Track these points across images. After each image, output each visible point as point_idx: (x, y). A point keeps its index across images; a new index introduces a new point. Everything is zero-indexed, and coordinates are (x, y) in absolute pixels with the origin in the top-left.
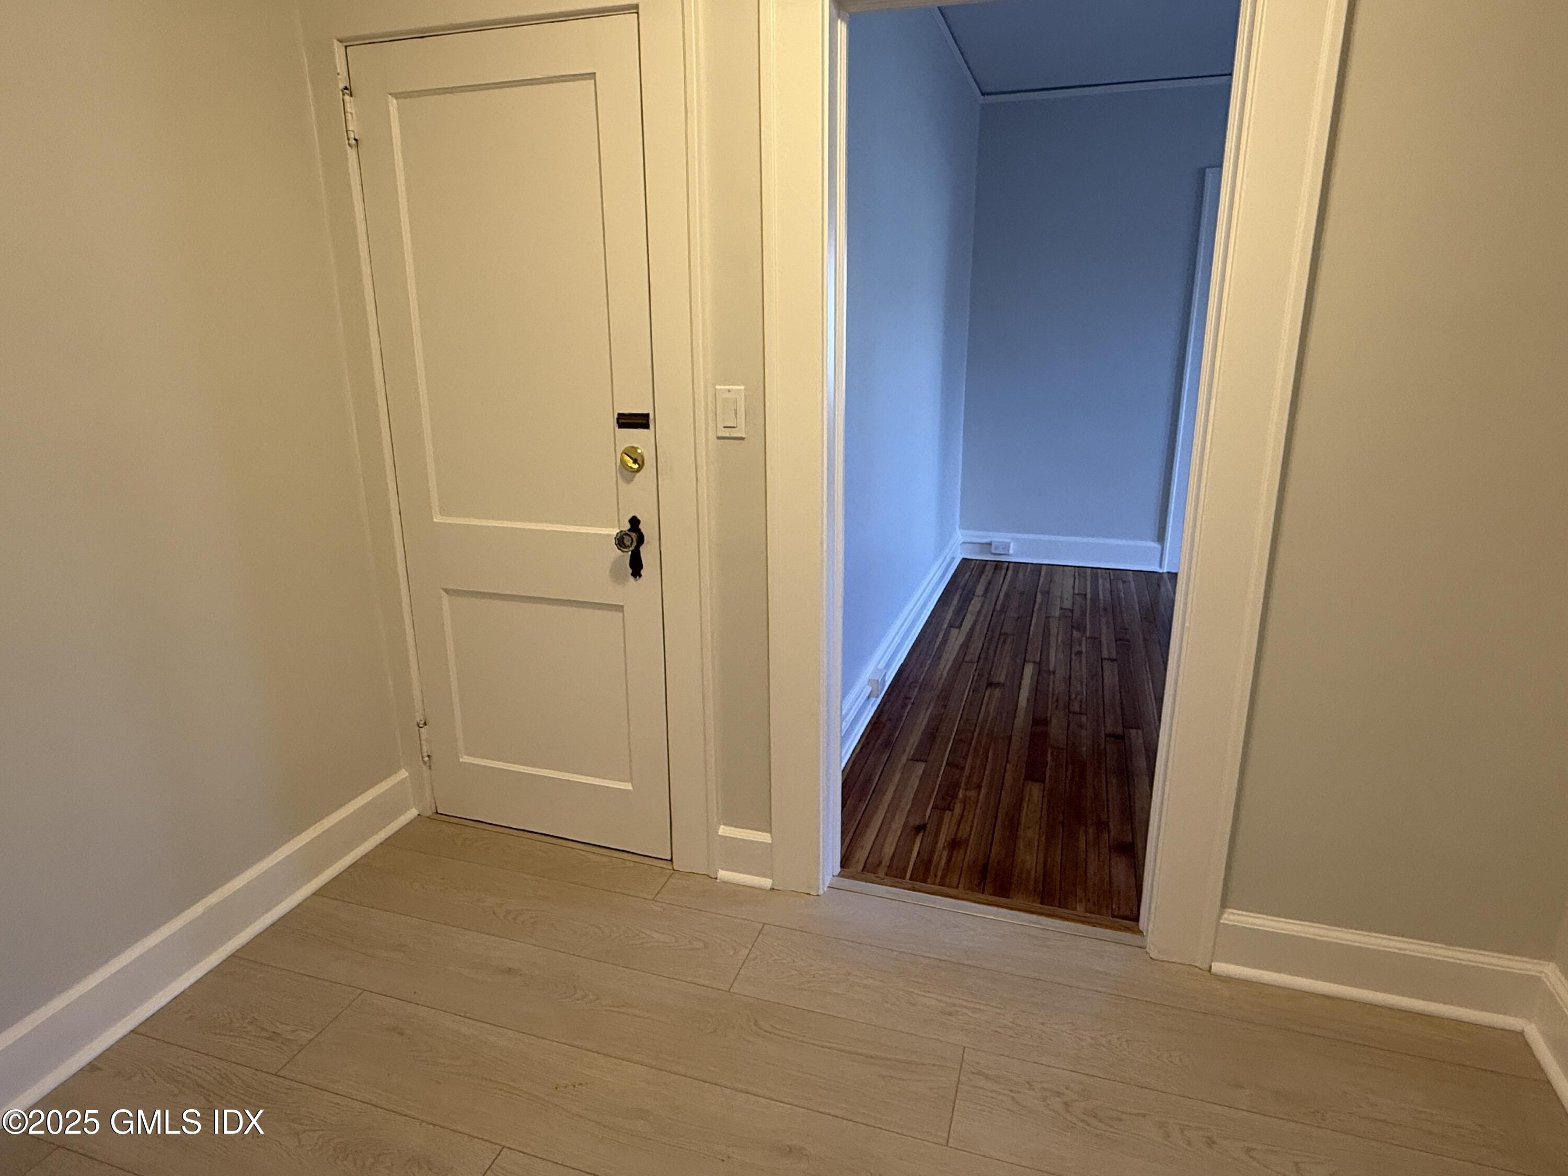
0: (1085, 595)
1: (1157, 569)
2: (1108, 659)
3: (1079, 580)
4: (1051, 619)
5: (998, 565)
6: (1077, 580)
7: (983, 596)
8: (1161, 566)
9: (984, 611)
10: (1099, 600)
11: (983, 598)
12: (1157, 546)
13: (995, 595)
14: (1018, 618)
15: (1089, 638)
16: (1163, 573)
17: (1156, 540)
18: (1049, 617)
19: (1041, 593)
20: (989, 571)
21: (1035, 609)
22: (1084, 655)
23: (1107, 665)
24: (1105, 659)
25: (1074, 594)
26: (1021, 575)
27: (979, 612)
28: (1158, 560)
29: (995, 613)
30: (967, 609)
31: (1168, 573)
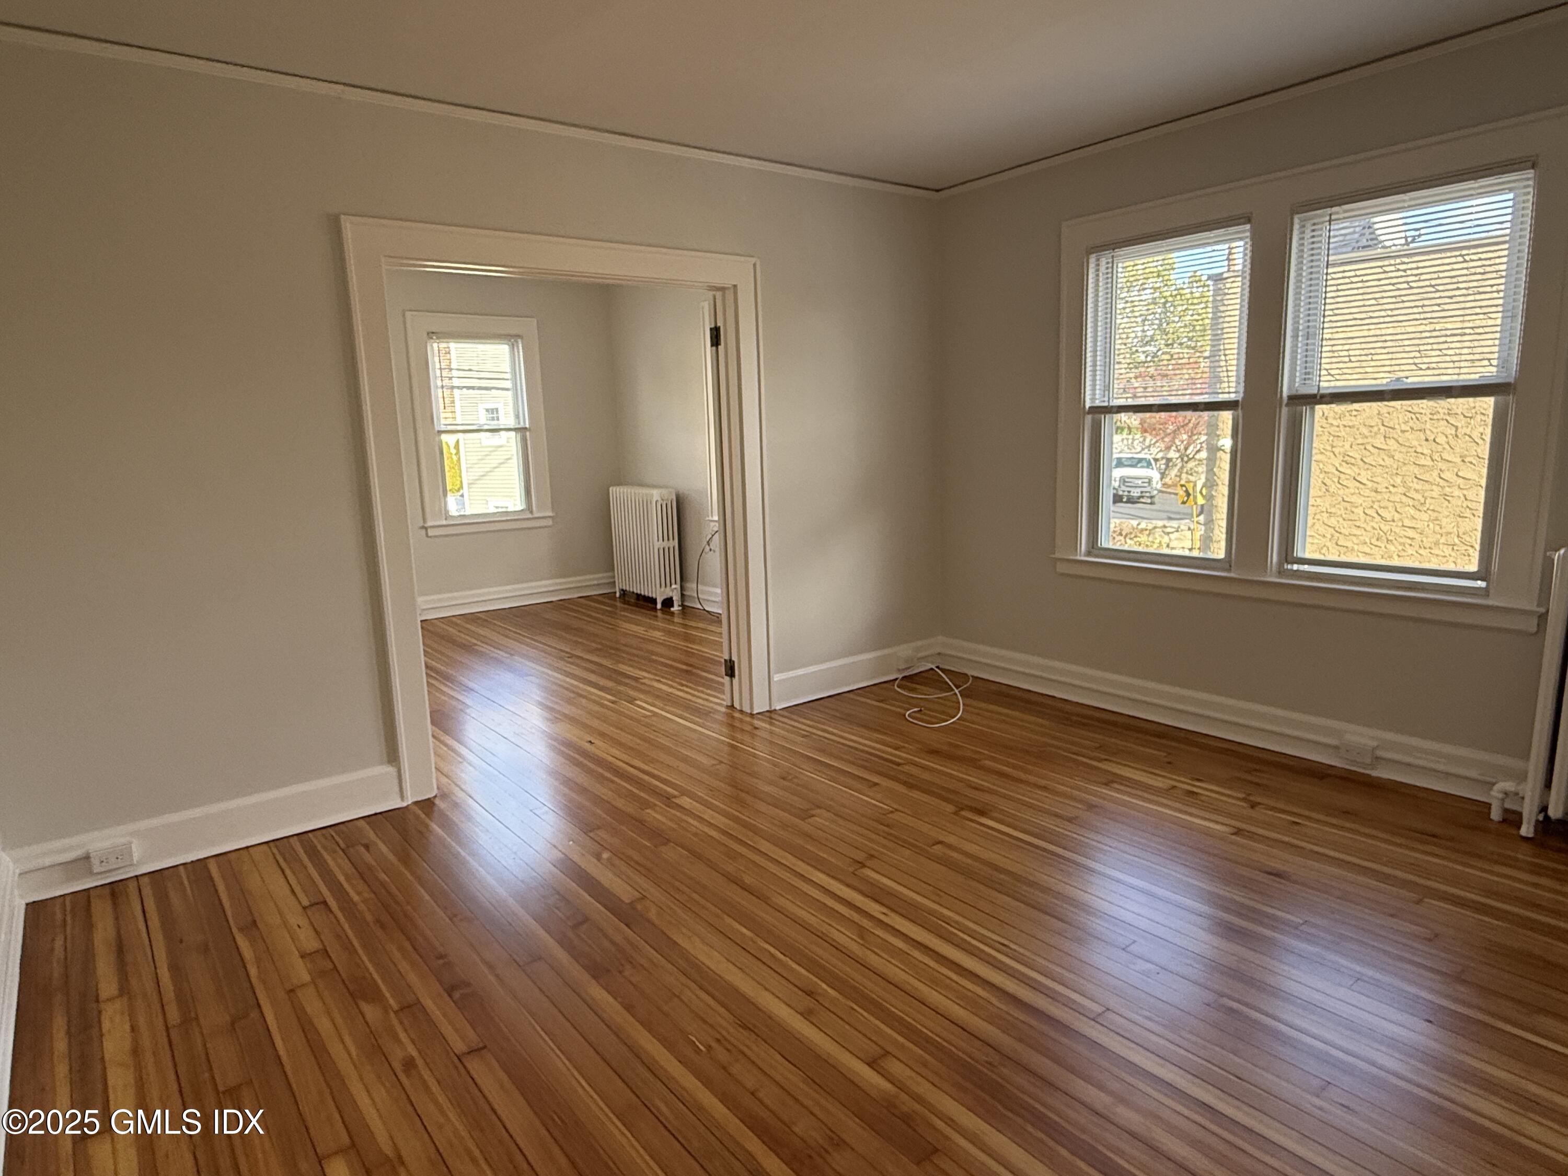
0: (325, 903)
1: (395, 803)
2: (469, 1053)
3: (290, 868)
4: (299, 993)
5: (115, 890)
6: (288, 872)
7: (121, 995)
8: (402, 798)
9: (146, 1042)
10: (355, 904)
11: (125, 999)
12: (391, 770)
13: (150, 986)
14: (233, 1024)
15: (402, 1009)
16: (407, 807)
17: (385, 759)
18: (292, 991)
19: (241, 930)
20: (102, 912)
21: (254, 980)
22: (420, 1062)
23: (475, 1066)
24: (464, 1054)
25: (305, 908)
26: (175, 899)
27: (136, 1051)
28: (397, 789)
29: (174, 1034)
30: (103, 1059)
31: (416, 803)
